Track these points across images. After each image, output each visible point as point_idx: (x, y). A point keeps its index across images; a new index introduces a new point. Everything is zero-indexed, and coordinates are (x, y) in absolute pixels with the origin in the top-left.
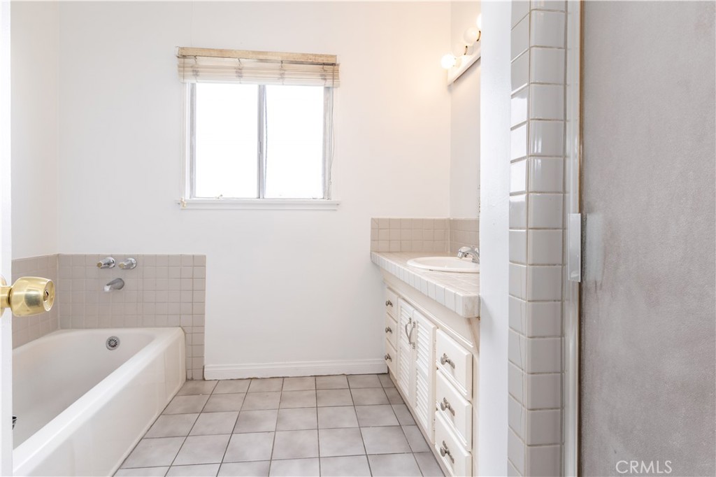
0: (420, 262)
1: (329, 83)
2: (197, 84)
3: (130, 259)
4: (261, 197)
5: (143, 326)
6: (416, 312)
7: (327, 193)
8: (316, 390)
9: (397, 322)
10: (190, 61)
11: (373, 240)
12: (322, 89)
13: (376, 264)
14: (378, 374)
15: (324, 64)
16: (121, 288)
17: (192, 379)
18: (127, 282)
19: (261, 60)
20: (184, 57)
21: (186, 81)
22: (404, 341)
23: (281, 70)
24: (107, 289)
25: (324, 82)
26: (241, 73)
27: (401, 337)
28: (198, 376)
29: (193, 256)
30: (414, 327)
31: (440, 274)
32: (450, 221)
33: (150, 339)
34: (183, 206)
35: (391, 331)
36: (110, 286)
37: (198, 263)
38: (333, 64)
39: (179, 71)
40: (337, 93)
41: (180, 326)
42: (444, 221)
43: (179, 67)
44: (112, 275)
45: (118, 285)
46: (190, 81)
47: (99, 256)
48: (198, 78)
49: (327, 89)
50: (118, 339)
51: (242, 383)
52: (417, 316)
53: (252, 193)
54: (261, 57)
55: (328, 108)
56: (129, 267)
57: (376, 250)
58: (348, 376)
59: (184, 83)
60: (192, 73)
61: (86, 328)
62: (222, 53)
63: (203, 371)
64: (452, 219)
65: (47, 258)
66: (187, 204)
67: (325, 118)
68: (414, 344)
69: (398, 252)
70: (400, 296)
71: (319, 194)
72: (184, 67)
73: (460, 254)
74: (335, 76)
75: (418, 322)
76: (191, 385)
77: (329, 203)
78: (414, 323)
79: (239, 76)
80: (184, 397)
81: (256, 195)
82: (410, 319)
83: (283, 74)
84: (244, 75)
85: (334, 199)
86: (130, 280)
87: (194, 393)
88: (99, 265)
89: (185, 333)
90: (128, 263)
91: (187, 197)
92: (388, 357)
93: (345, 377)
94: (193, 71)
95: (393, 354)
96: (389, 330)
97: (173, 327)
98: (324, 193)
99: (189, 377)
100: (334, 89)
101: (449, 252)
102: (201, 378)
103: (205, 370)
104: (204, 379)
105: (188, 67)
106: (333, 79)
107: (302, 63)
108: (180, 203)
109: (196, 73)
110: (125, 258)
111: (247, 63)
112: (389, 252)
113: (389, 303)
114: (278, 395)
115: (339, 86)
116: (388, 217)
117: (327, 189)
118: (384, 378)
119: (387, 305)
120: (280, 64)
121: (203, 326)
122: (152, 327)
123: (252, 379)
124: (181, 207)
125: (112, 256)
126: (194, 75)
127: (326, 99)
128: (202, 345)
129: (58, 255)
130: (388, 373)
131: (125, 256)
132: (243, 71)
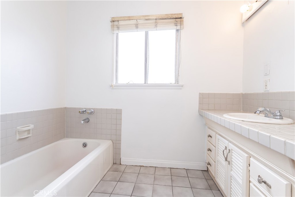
0: (230, 115)
1: (178, 27)
2: (119, 33)
3: (92, 110)
4: (146, 83)
5: (96, 139)
6: (230, 143)
7: (177, 81)
8: (171, 176)
9: (215, 147)
10: (116, 23)
11: (200, 104)
12: (175, 31)
13: (201, 115)
14: (202, 170)
15: (176, 18)
16: (88, 122)
17: (116, 164)
18: (91, 119)
19: (147, 20)
20: (113, 21)
21: (114, 32)
22: (222, 159)
23: (155, 23)
24: (82, 122)
25: (176, 27)
26: (137, 26)
27: (218, 155)
28: (118, 162)
29: (117, 109)
30: (229, 152)
31: (251, 123)
32: (242, 94)
33: (98, 145)
34: (113, 87)
35: (210, 150)
36: (83, 121)
37: (119, 112)
38: (181, 18)
39: (111, 28)
40: (183, 32)
41: (111, 140)
42: (239, 94)
43: (111, 26)
44: (85, 116)
45: (87, 121)
46: (116, 32)
47: (80, 109)
48: (119, 30)
49: (177, 30)
50: (86, 143)
51: (137, 168)
52: (231, 146)
53: (142, 82)
54: (147, 18)
55: (178, 40)
56: (91, 113)
57: (201, 109)
58: (187, 170)
59: (113, 33)
60: (117, 28)
61: (75, 138)
62: (129, 18)
63: (120, 161)
64: (244, 93)
65: (61, 108)
66: (114, 86)
67: (176, 45)
68: (229, 162)
69: (213, 110)
70: (217, 133)
71: (173, 81)
72: (113, 26)
73: (258, 112)
74: (181, 23)
75: (232, 150)
76: (115, 166)
77: (178, 85)
78: (229, 150)
79: (137, 28)
80: (112, 172)
81: (144, 82)
82: (226, 147)
83: (156, 25)
84: (139, 27)
85: (181, 83)
86: (92, 119)
87: (116, 170)
88: (80, 112)
89: (113, 143)
90: (91, 111)
91: (114, 83)
92: (209, 164)
93: (185, 170)
94: (117, 27)
95: (212, 162)
96: (209, 150)
97: (108, 140)
98: (176, 81)
99: (115, 162)
100: (181, 30)
101: (242, 111)
102: (120, 163)
103: (121, 160)
104: (121, 164)
105: (115, 26)
106: (181, 25)
107: (165, 19)
108: (111, 86)
109: (118, 28)
110: (90, 109)
111: (140, 22)
112: (208, 110)
113: (210, 136)
114: (153, 176)
115: (183, 28)
116: (208, 92)
117: (177, 79)
118: (205, 173)
119: (208, 137)
120: (155, 21)
121: (121, 141)
122: (100, 139)
123: (141, 166)
124: (112, 88)
125: (85, 108)
126: (117, 29)
127: (177, 36)
128: (120, 149)
129: (65, 107)
130: (207, 171)
131: (90, 108)
132: (138, 25)
